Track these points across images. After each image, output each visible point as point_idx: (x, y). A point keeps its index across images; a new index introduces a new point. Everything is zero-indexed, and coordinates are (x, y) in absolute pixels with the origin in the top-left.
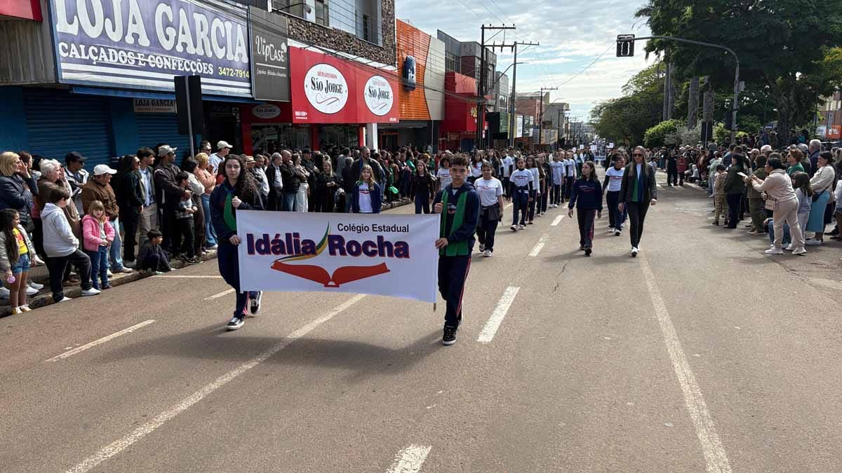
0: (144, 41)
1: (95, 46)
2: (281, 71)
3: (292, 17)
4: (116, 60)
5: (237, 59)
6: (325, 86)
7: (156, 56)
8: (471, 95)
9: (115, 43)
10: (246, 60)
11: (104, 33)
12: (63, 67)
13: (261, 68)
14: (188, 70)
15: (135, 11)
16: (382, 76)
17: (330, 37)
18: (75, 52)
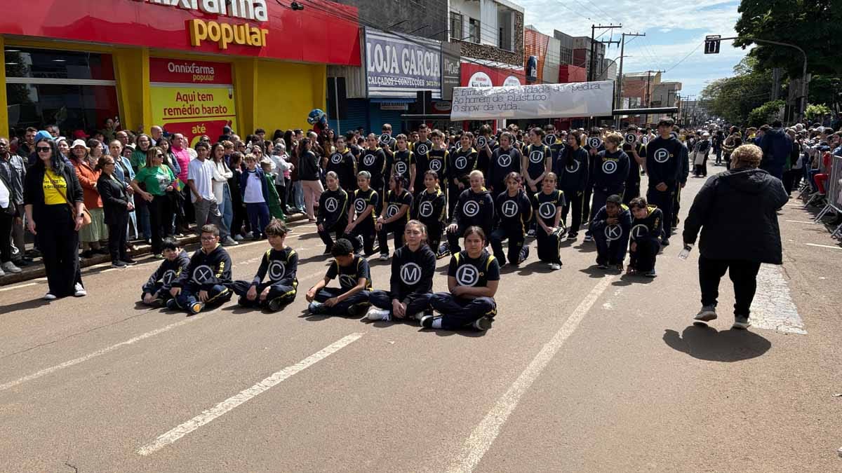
0: (397, 71)
1: (380, 77)
2: (456, 80)
4: (387, 83)
5: (435, 75)
7: (401, 79)
9: (387, 74)
10: (439, 75)
11: (383, 69)
12: (370, 89)
13: (448, 79)
14: (413, 85)
15: (394, 55)
16: (514, 76)
17: (481, 51)
18: (373, 81)
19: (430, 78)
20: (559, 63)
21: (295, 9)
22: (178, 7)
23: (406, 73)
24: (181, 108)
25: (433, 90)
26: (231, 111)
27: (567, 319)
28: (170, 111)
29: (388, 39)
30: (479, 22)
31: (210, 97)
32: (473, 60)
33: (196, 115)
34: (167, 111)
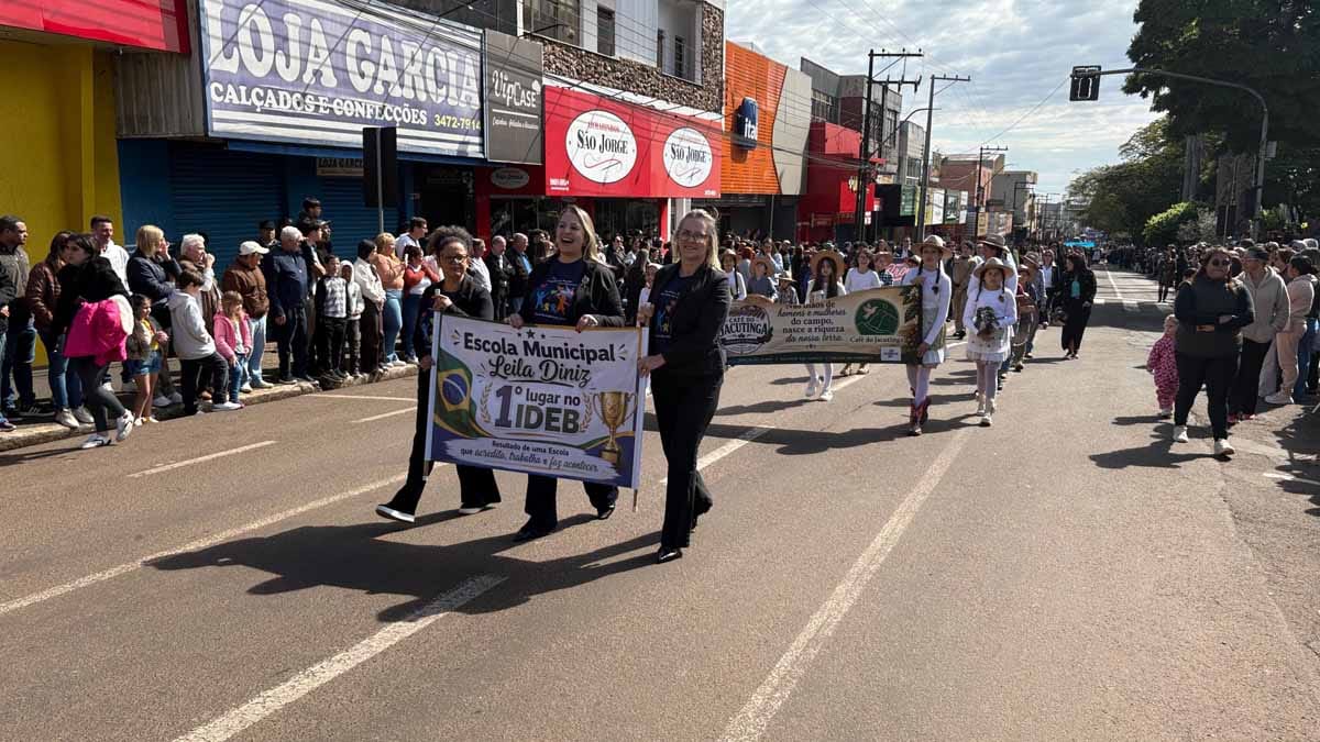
0: (329, 79)
1: (261, 88)
2: (531, 121)
3: (555, 43)
4: (289, 106)
5: (462, 103)
6: (599, 142)
7: (344, 101)
8: (848, 158)
9: (287, 84)
10: (476, 106)
11: (274, 70)
12: (214, 116)
13: (500, 116)
14: (389, 119)
15: (318, 39)
17: (614, 70)
18: (232, 96)
20: (808, 117)
23: (361, 88)
32: (576, 82)
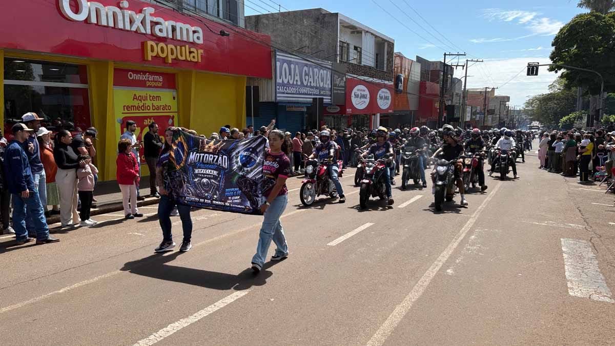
0: (299, 83)
1: (286, 87)
2: (343, 90)
4: (291, 91)
5: (327, 86)
6: (360, 96)
7: (302, 88)
8: (436, 95)
9: (291, 85)
10: (330, 87)
11: (288, 81)
12: (278, 95)
13: (335, 89)
14: (311, 93)
15: (297, 71)
16: (387, 88)
17: (362, 70)
18: (281, 89)
19: (324, 89)
20: (419, 80)
21: (223, 35)
22: (136, 32)
23: (305, 84)
24: (137, 105)
25: (324, 97)
26: (174, 109)
27: (417, 283)
28: (128, 107)
29: (292, 60)
30: (361, 48)
31: (158, 98)
32: (356, 76)
33: (147, 111)
34: (125, 107)
